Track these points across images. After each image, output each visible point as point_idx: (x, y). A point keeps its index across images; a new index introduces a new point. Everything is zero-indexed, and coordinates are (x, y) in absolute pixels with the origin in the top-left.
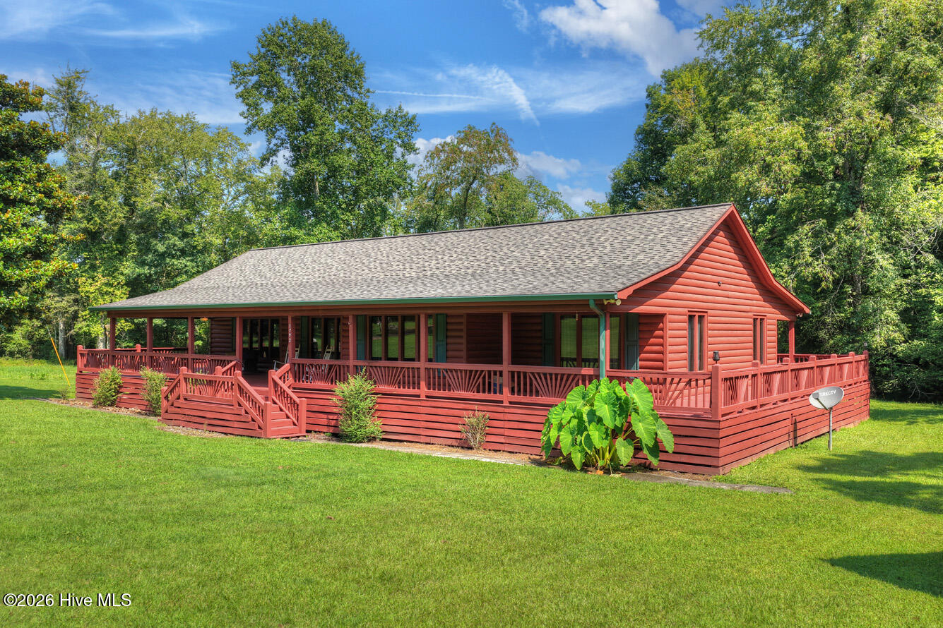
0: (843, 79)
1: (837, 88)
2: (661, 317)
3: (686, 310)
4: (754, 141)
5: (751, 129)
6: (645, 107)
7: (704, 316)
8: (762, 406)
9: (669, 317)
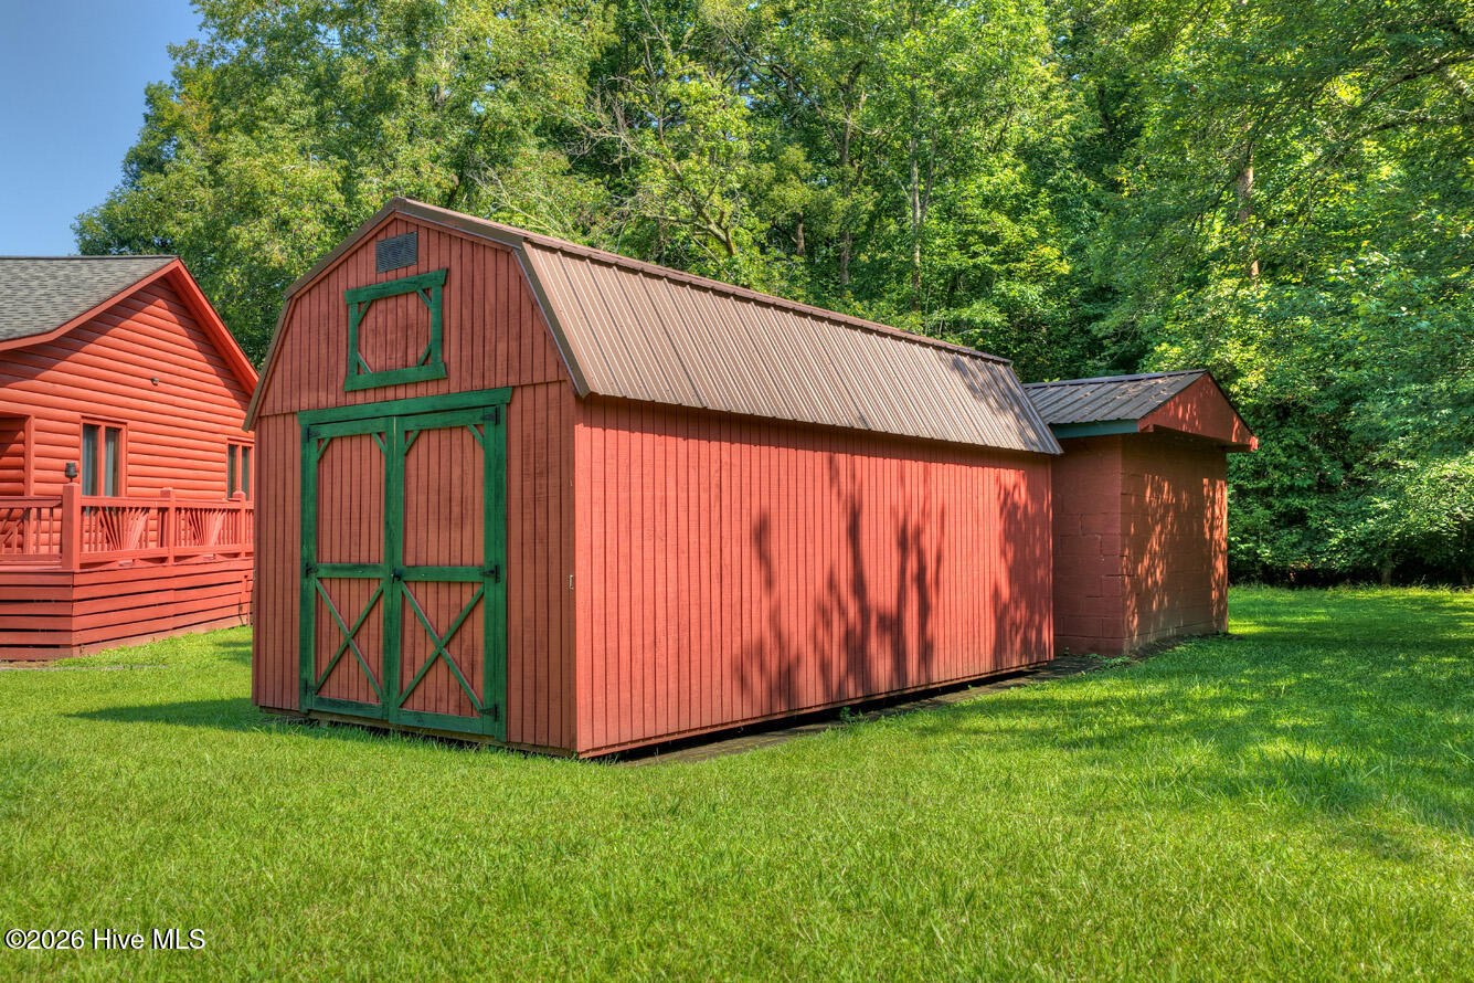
0: (398, 114)
1: (387, 123)
2: (20, 420)
3: (77, 415)
4: (263, 183)
5: (259, 162)
6: (143, 119)
7: (120, 430)
8: (177, 558)
9: (34, 422)
